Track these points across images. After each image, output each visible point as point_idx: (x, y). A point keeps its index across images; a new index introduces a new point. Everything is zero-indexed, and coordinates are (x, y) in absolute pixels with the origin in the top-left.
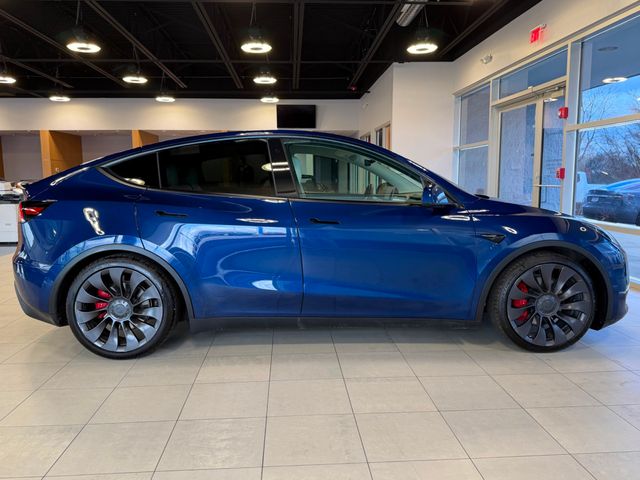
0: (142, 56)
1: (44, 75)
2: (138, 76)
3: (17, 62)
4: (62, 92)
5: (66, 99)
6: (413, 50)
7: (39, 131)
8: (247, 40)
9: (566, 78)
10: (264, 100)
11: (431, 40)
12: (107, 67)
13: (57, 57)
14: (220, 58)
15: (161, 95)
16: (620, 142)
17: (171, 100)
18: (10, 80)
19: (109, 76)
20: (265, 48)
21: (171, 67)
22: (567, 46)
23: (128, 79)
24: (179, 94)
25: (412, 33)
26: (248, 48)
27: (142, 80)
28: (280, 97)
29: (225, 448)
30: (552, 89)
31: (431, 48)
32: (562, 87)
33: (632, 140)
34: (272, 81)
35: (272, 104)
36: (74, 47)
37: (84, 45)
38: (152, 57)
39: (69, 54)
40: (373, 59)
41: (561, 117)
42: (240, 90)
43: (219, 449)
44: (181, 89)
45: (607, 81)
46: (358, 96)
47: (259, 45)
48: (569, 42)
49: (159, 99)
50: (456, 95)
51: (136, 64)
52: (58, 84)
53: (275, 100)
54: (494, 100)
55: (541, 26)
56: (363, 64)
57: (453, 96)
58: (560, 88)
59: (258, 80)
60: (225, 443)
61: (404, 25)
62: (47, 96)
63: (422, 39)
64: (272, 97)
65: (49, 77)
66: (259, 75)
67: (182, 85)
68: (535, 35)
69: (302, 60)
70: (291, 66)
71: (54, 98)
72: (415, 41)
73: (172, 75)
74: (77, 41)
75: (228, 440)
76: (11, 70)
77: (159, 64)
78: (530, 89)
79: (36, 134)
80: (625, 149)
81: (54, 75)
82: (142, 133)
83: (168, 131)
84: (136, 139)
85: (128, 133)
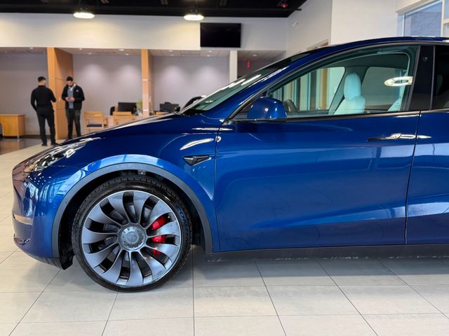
10: (188, 17)
15: (79, 11)
17: (91, 16)
28: (206, 14)
35: (195, 22)
42: (165, 6)
44: (102, 4)
46: (285, 14)
49: (77, 15)
50: (400, 13)
53: (200, 18)
57: (397, 14)
64: (197, 14)
67: (104, 1)
82: (57, 50)
83: (84, 49)
84: (52, 58)
85: (43, 51)
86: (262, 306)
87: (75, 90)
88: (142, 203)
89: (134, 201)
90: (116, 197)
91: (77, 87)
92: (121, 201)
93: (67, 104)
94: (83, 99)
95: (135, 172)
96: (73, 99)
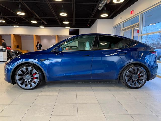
0: (36, 16)
1: (12, 21)
2: (35, 21)
3: (5, 17)
4: (17, 25)
5: (17, 27)
6: (102, 16)
7: (11, 34)
8: (61, 12)
9: (139, 23)
10: (66, 28)
11: (107, 13)
12: (27, 19)
13: (15, 16)
14: (55, 17)
15: (41, 26)
16: (156, 40)
17: (43, 27)
18: (4, 22)
19: (28, 21)
20: (66, 15)
21: (43, 19)
22: (139, 15)
23: (32, 22)
24: (45, 26)
25: (102, 12)
26: (61, 14)
27: (36, 22)
28: (70, 27)
29: (43, 111)
30: (135, 26)
31: (106, 15)
32: (138, 25)
33: (159, 40)
34: (68, 23)
36: (19, 13)
37: (21, 13)
38: (38, 16)
39: (17, 15)
40: (92, 18)
41: (137, 32)
42: (60, 25)
43: (41, 111)
44: (46, 25)
45: (151, 24)
46: (89, 27)
47: (64, 14)
48: (140, 14)
49: (40, 27)
50: (113, 27)
51: (34, 18)
52: (16, 23)
53: (69, 28)
54: (122, 28)
55: (133, 10)
56: (90, 19)
58: (137, 25)
59: (64, 23)
60: (43, 110)
61: (100, 10)
62: (13, 26)
63: (104, 13)
65: (13, 21)
66: (65, 21)
67: (46, 24)
68: (132, 12)
69: (75, 18)
70: (72, 19)
71: (14, 26)
72: (102, 14)
73: (43, 21)
74: (19, 12)
75: (44, 109)
76: (4, 19)
77: (40, 18)
78: (130, 26)
79: (10, 35)
80: (157, 42)
81: (15, 21)
82: (36, 35)
83: (42, 35)
84: (35, 37)
85: (33, 35)
86: (56, 93)
87: (39, 45)
88: (30, 70)
89: (28, 69)
90: (24, 68)
91: (40, 44)
92: (25, 69)
93: (38, 48)
94: (42, 47)
95: (31, 63)
96: (39, 47)
